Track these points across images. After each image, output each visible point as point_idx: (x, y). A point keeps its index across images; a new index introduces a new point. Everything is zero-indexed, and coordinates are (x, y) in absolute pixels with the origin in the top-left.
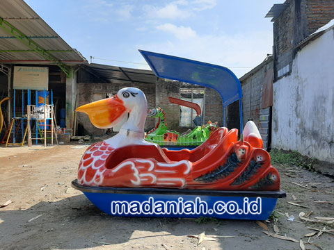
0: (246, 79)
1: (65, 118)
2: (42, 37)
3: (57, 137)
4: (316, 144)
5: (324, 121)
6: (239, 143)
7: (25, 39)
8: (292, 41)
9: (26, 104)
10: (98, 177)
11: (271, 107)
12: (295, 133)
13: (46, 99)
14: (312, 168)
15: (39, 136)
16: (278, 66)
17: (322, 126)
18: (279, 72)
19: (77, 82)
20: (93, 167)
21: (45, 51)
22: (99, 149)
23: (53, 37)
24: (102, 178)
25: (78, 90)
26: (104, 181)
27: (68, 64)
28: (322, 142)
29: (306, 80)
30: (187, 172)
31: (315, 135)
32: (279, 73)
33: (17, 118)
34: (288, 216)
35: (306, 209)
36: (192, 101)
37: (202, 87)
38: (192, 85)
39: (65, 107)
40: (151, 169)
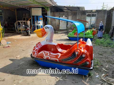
10: (35, 55)
19: (51, 12)
20: (35, 51)
21: (39, 3)
22: (38, 45)
30: (59, 57)
34: (97, 75)
35: (107, 73)
36: (91, 18)
37: (95, 12)
38: (91, 11)
39: (47, 21)
40: (48, 55)
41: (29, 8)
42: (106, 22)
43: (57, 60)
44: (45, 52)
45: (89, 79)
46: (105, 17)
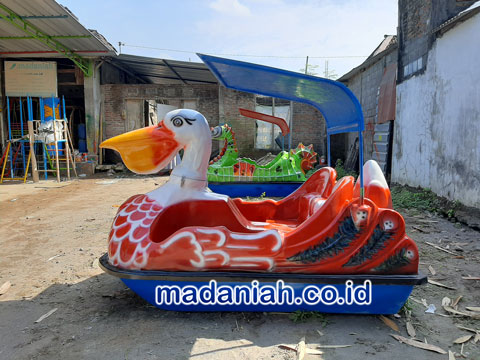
0: (354, 76)
1: (85, 139)
2: (44, 17)
3: (75, 167)
4: (461, 181)
5: (475, 147)
6: (356, 202)
7: (18, 20)
8: (428, 22)
9: (26, 119)
10: (139, 254)
11: (392, 122)
12: (427, 162)
13: (54, 110)
14: (453, 216)
15: (49, 167)
16: (404, 59)
17: (471, 155)
18: (406, 68)
19: (101, 83)
20: (132, 239)
21: (50, 37)
22: (138, 209)
23: (60, 17)
24: (145, 257)
25: (103, 95)
26: (149, 262)
27: (86, 56)
28: (470, 179)
29: (448, 83)
30: (276, 248)
31: (459, 167)
32: (407, 70)
33: (15, 140)
34: (425, 304)
35: (451, 291)
36: (273, 109)
39: (84, 122)
44: (201, 230)
45: (415, 327)
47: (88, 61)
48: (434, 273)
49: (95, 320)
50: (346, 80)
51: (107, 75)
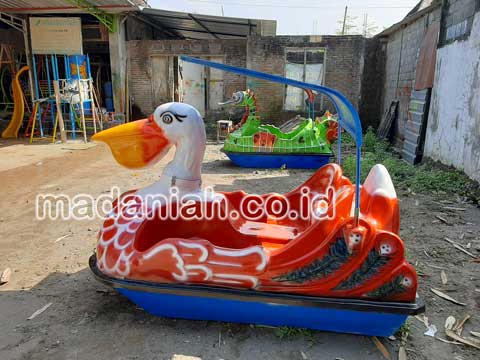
0: (395, 32)
1: (112, 98)
3: (101, 127)
6: (350, 222)
10: (122, 263)
11: (430, 90)
12: (463, 140)
13: (79, 68)
16: (448, 20)
18: (448, 30)
19: (127, 39)
20: (116, 245)
24: (128, 265)
25: (128, 52)
27: (110, 11)
30: (261, 267)
32: (451, 32)
33: (42, 100)
34: (427, 324)
35: (459, 307)
36: (304, 68)
37: (321, 45)
38: (305, 41)
39: (111, 80)
40: (203, 258)
41: (12, 17)
42: (363, 85)
43: (254, 280)
44: (183, 243)
45: (407, 354)
46: (358, 64)
47: (112, 16)
48: (445, 281)
49: (83, 322)
50: (385, 36)
51: (133, 31)
